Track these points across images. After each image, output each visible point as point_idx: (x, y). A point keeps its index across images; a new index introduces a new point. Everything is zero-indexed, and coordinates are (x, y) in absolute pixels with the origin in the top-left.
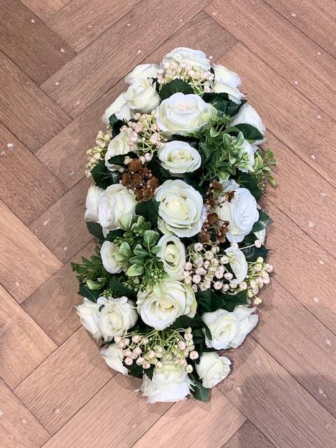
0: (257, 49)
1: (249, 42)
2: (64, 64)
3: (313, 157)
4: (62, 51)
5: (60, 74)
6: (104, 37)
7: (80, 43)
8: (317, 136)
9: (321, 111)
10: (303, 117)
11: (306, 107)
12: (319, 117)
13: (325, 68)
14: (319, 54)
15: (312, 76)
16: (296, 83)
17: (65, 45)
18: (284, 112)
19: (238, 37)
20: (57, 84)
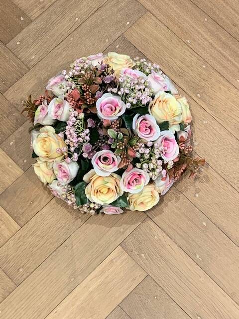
0: (161, 17)
1: (155, 12)
2: (23, 29)
3: (198, 95)
4: (22, 19)
5: (20, 36)
6: (51, 9)
7: (34, 13)
8: (202, 80)
9: (205, 62)
10: (192, 66)
11: (195, 59)
12: (204, 67)
13: (209, 31)
14: (206, 20)
15: (200, 36)
16: (189, 41)
17: (24, 15)
18: (179, 63)
19: (148, 8)
20: (18, 43)
